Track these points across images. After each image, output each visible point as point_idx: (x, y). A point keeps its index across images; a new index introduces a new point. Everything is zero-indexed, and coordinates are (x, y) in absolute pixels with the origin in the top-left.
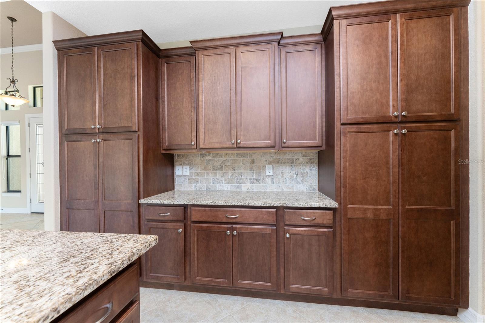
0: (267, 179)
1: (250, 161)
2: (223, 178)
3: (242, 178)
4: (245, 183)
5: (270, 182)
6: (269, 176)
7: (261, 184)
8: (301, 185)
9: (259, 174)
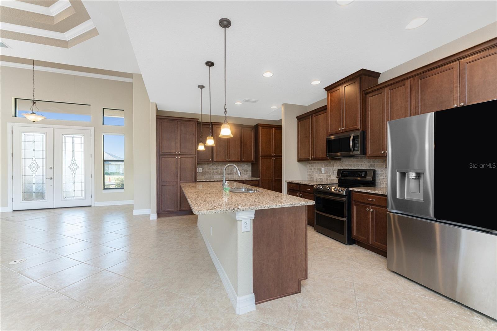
5: (235, 175)
6: (235, 172)
7: (232, 175)
9: (231, 171)
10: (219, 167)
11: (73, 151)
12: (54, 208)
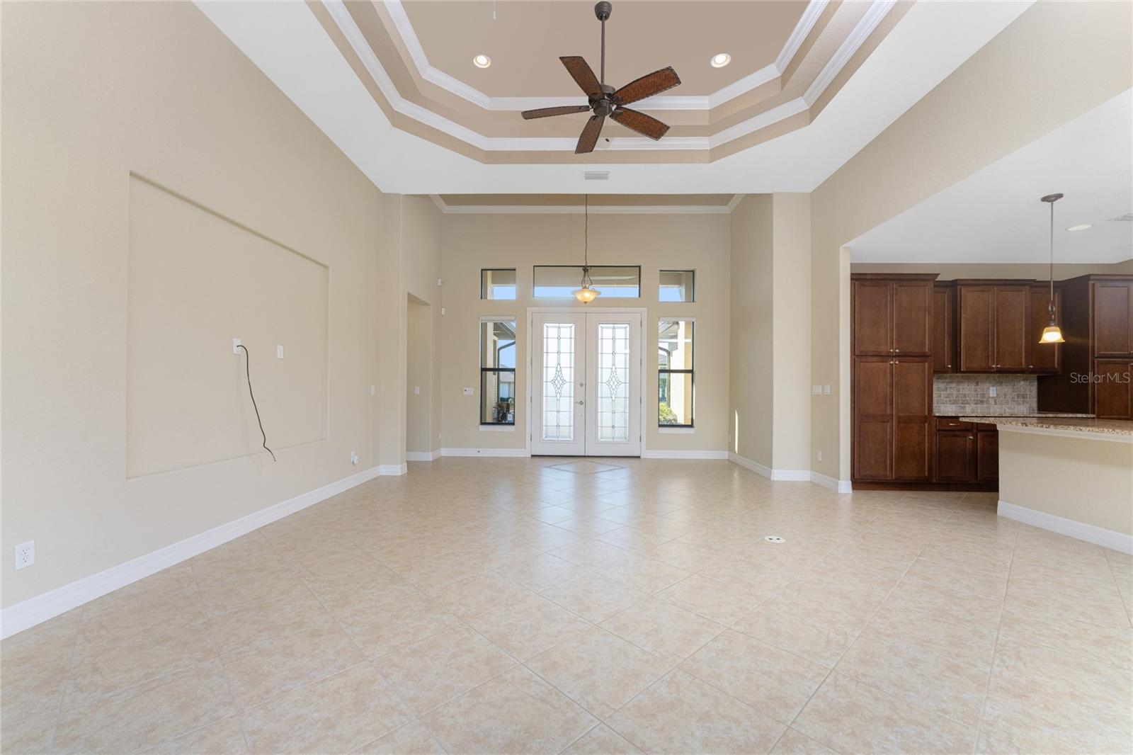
0: (990, 401)
1: (975, 383)
2: (948, 399)
3: (967, 399)
4: (969, 404)
5: (993, 403)
6: (993, 398)
8: (1021, 406)
9: (983, 395)
10: (954, 385)
11: (614, 353)
12: (584, 456)
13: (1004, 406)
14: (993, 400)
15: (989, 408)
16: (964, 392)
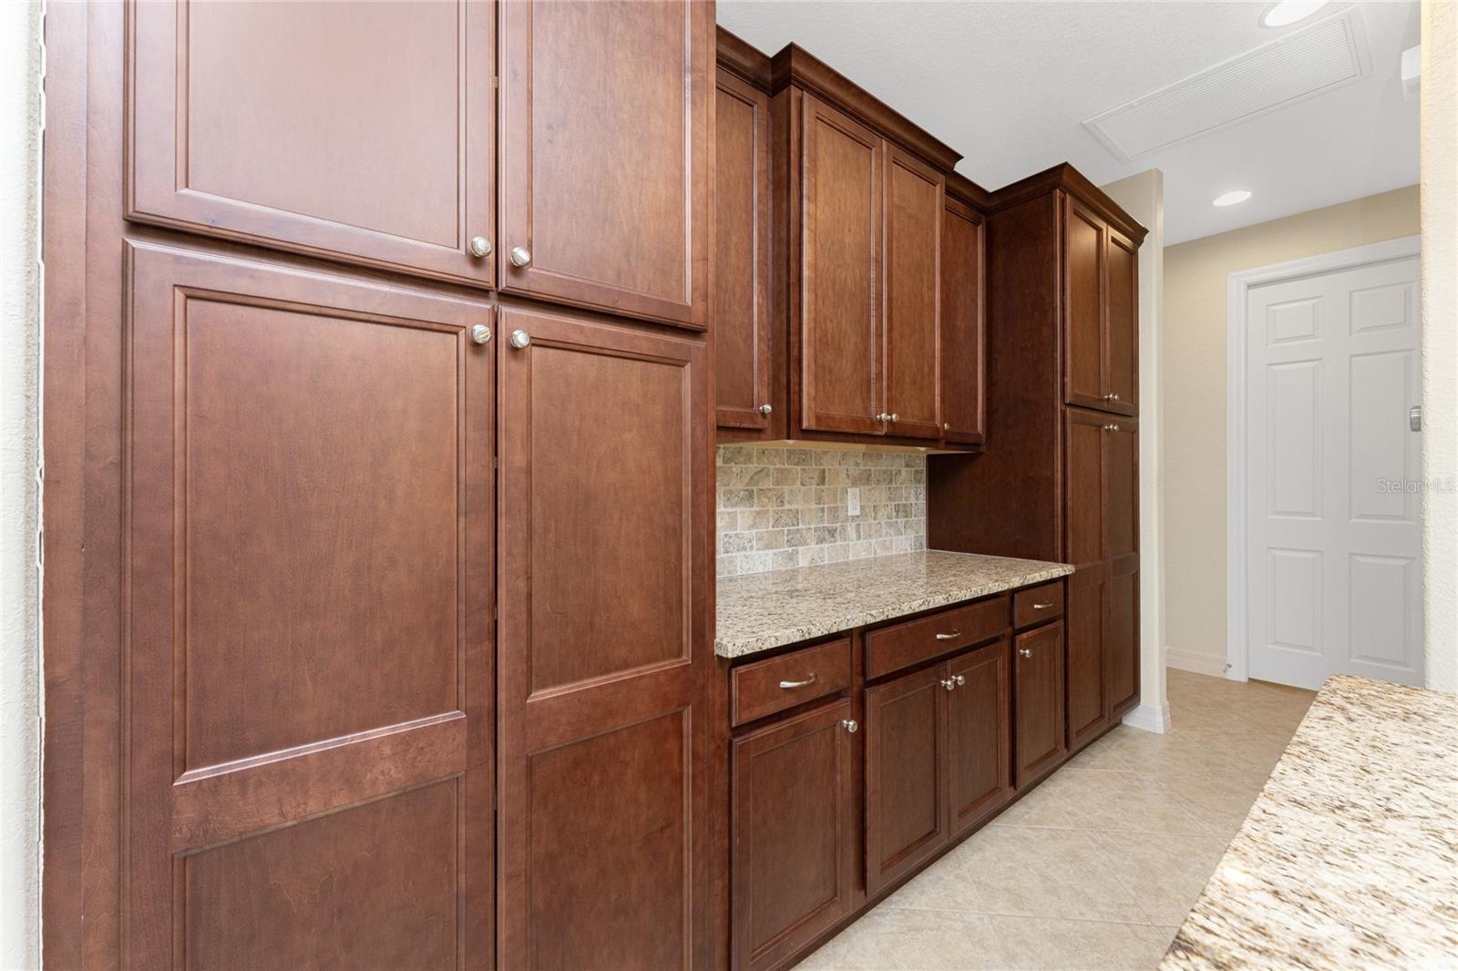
0: (849, 529)
1: (816, 475)
2: (754, 531)
3: (800, 526)
4: (805, 543)
5: (854, 536)
7: (839, 543)
9: (835, 514)
13: (873, 541)
14: (854, 524)
15: (846, 550)
16: (794, 507)
